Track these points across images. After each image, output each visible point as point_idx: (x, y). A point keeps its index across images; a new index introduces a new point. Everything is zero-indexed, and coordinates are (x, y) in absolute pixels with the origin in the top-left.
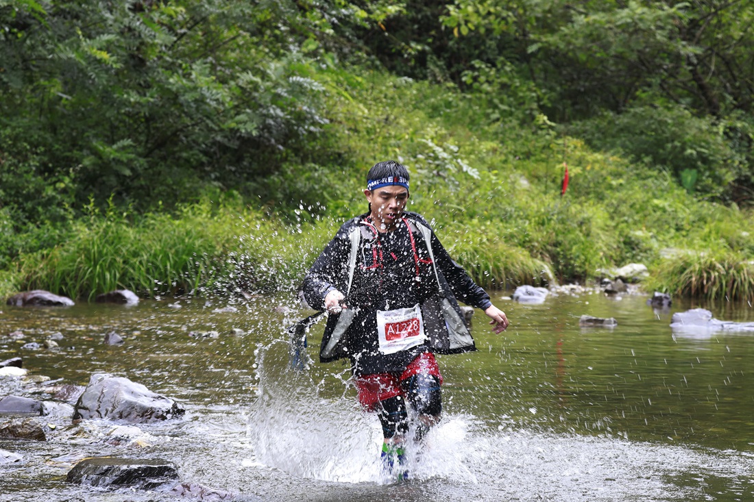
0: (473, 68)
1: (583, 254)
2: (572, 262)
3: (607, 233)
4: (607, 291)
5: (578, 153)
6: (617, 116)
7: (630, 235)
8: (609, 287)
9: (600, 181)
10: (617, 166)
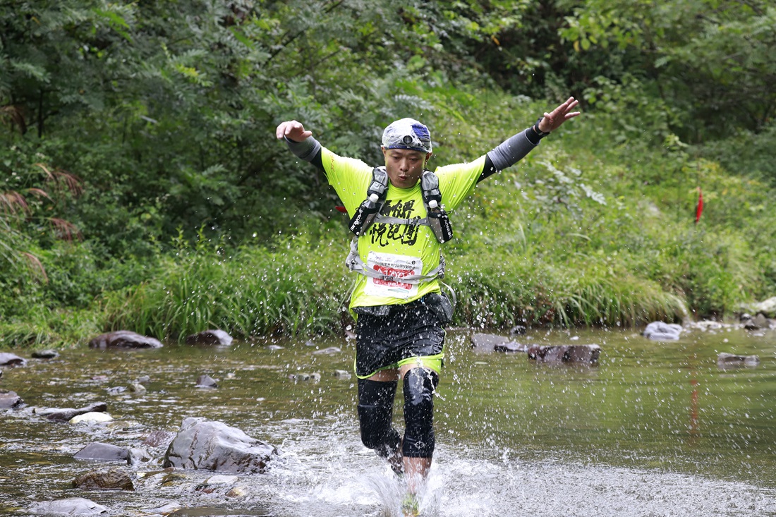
0: (595, 85)
1: (720, 287)
2: (708, 296)
3: (746, 264)
4: (747, 327)
5: (713, 177)
6: (756, 136)
7: (772, 266)
8: (749, 323)
9: (738, 207)
10: (756, 191)
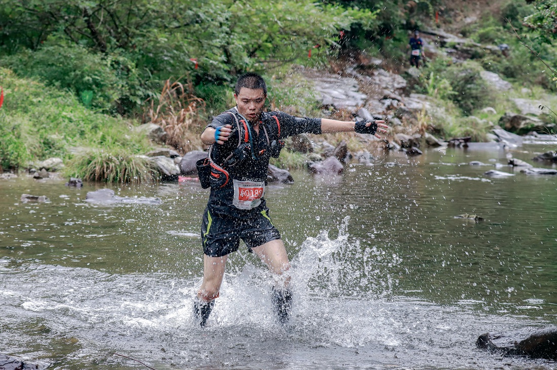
1: (16, 151)
2: (9, 157)
3: (32, 136)
4: (35, 177)
5: (8, 79)
6: (35, 53)
7: (48, 138)
8: (36, 174)
9: (25, 99)
10: (36, 88)
